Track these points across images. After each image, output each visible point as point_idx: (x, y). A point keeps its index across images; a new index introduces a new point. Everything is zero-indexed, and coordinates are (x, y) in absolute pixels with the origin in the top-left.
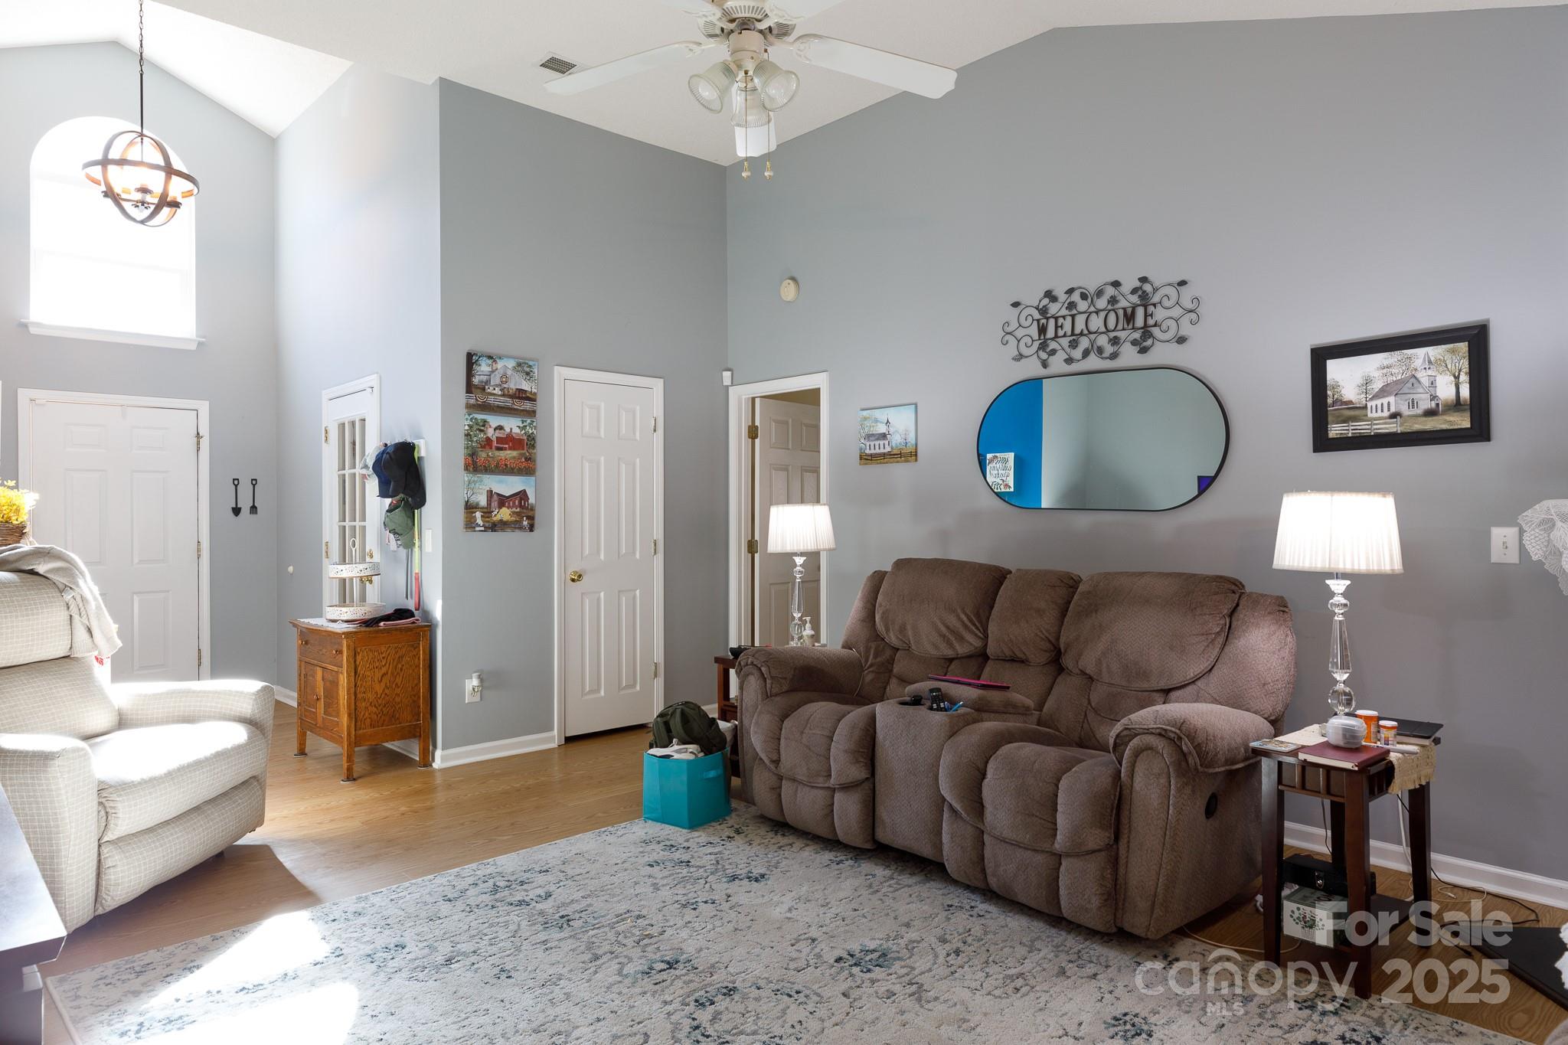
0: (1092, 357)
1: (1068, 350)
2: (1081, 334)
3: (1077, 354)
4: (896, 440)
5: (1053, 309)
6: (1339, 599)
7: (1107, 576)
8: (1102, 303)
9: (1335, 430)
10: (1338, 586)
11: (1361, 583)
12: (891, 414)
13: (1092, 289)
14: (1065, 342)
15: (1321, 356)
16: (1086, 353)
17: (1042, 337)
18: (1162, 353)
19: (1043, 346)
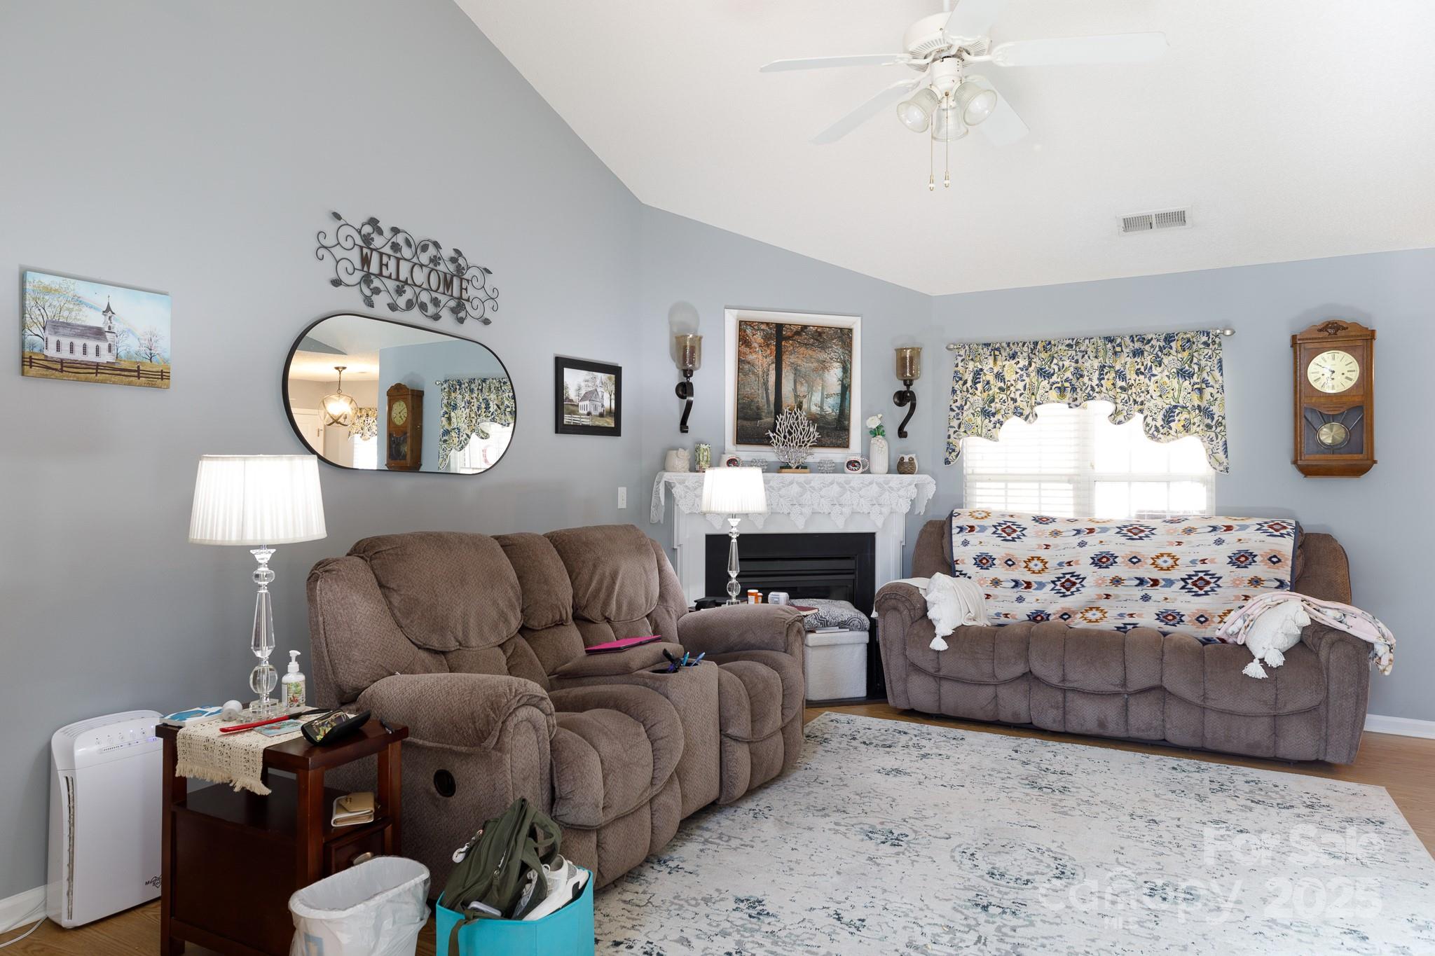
0: (416, 310)
1: (395, 296)
2: (406, 282)
3: (402, 302)
4: (129, 346)
5: (378, 242)
8: (424, 258)
9: (567, 419)
13: (418, 236)
14: (391, 285)
15: (562, 364)
16: (410, 305)
17: (365, 269)
18: (471, 328)
19: (367, 279)
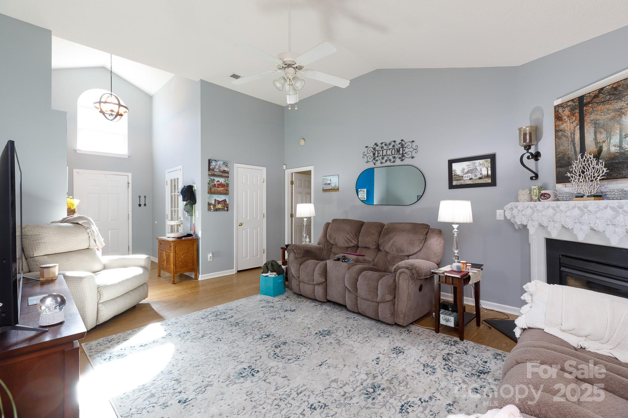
0: (388, 162)
1: (381, 160)
2: (385, 155)
3: (384, 161)
4: (333, 185)
5: (377, 148)
6: (456, 230)
7: (392, 223)
8: (391, 147)
9: (455, 183)
10: (455, 226)
11: (461, 226)
12: (331, 178)
13: (388, 143)
14: (380, 158)
15: (451, 162)
16: (386, 161)
17: (374, 156)
18: (407, 161)
19: (374, 159)
